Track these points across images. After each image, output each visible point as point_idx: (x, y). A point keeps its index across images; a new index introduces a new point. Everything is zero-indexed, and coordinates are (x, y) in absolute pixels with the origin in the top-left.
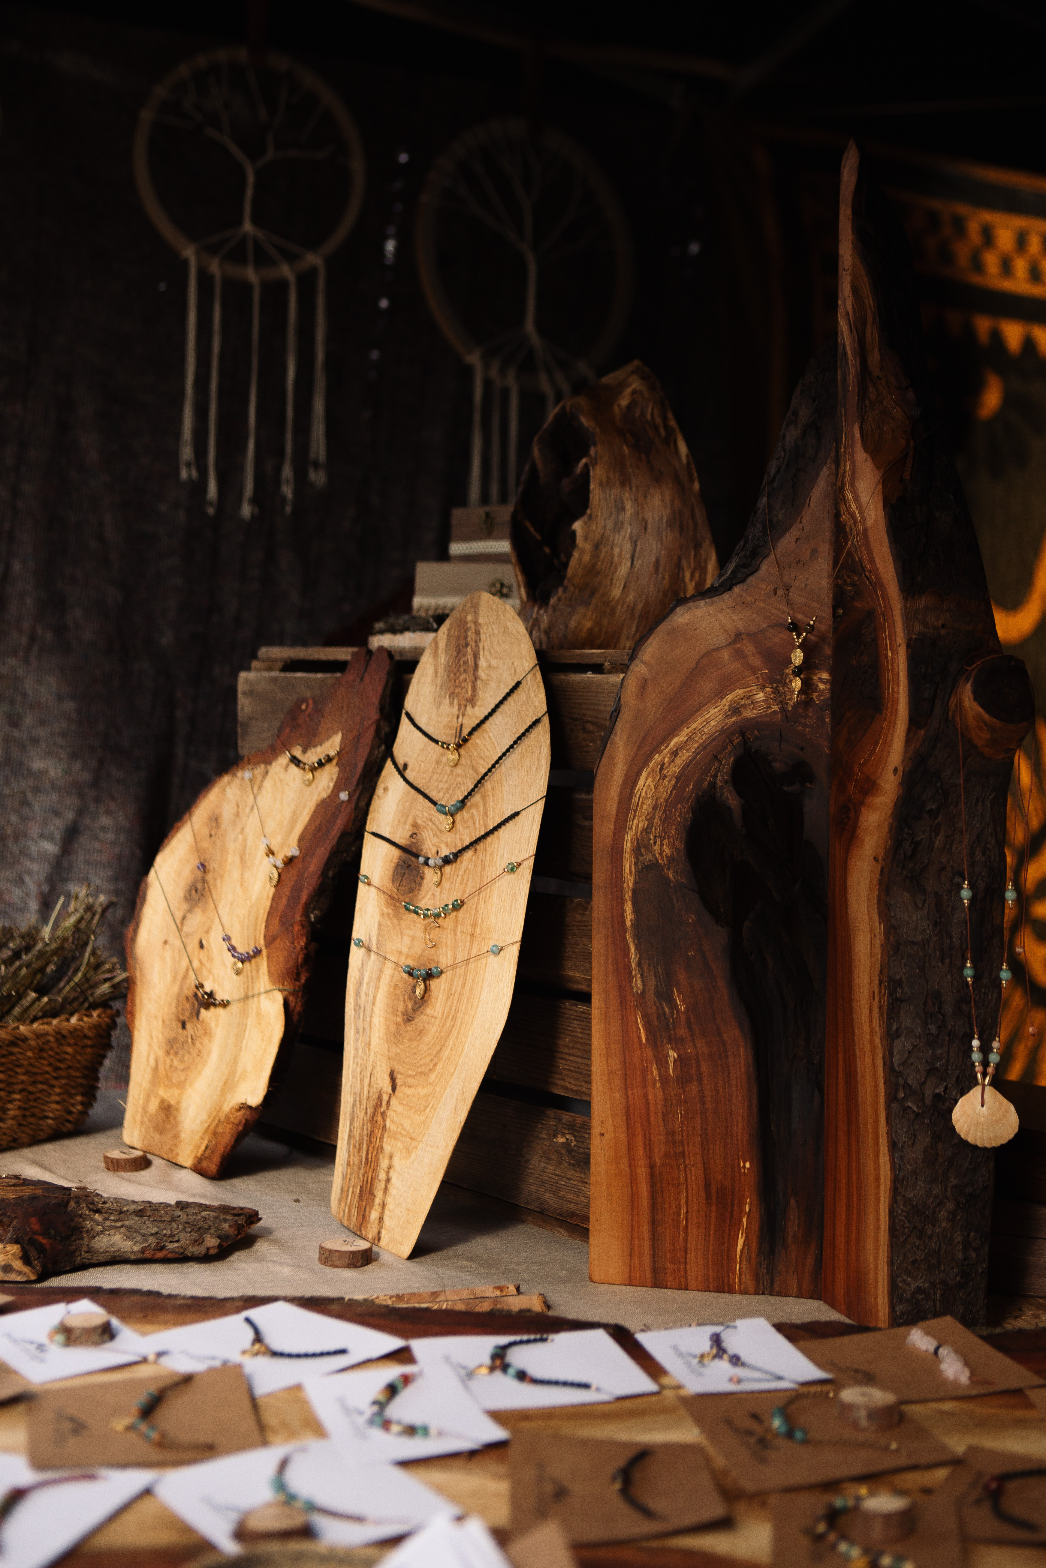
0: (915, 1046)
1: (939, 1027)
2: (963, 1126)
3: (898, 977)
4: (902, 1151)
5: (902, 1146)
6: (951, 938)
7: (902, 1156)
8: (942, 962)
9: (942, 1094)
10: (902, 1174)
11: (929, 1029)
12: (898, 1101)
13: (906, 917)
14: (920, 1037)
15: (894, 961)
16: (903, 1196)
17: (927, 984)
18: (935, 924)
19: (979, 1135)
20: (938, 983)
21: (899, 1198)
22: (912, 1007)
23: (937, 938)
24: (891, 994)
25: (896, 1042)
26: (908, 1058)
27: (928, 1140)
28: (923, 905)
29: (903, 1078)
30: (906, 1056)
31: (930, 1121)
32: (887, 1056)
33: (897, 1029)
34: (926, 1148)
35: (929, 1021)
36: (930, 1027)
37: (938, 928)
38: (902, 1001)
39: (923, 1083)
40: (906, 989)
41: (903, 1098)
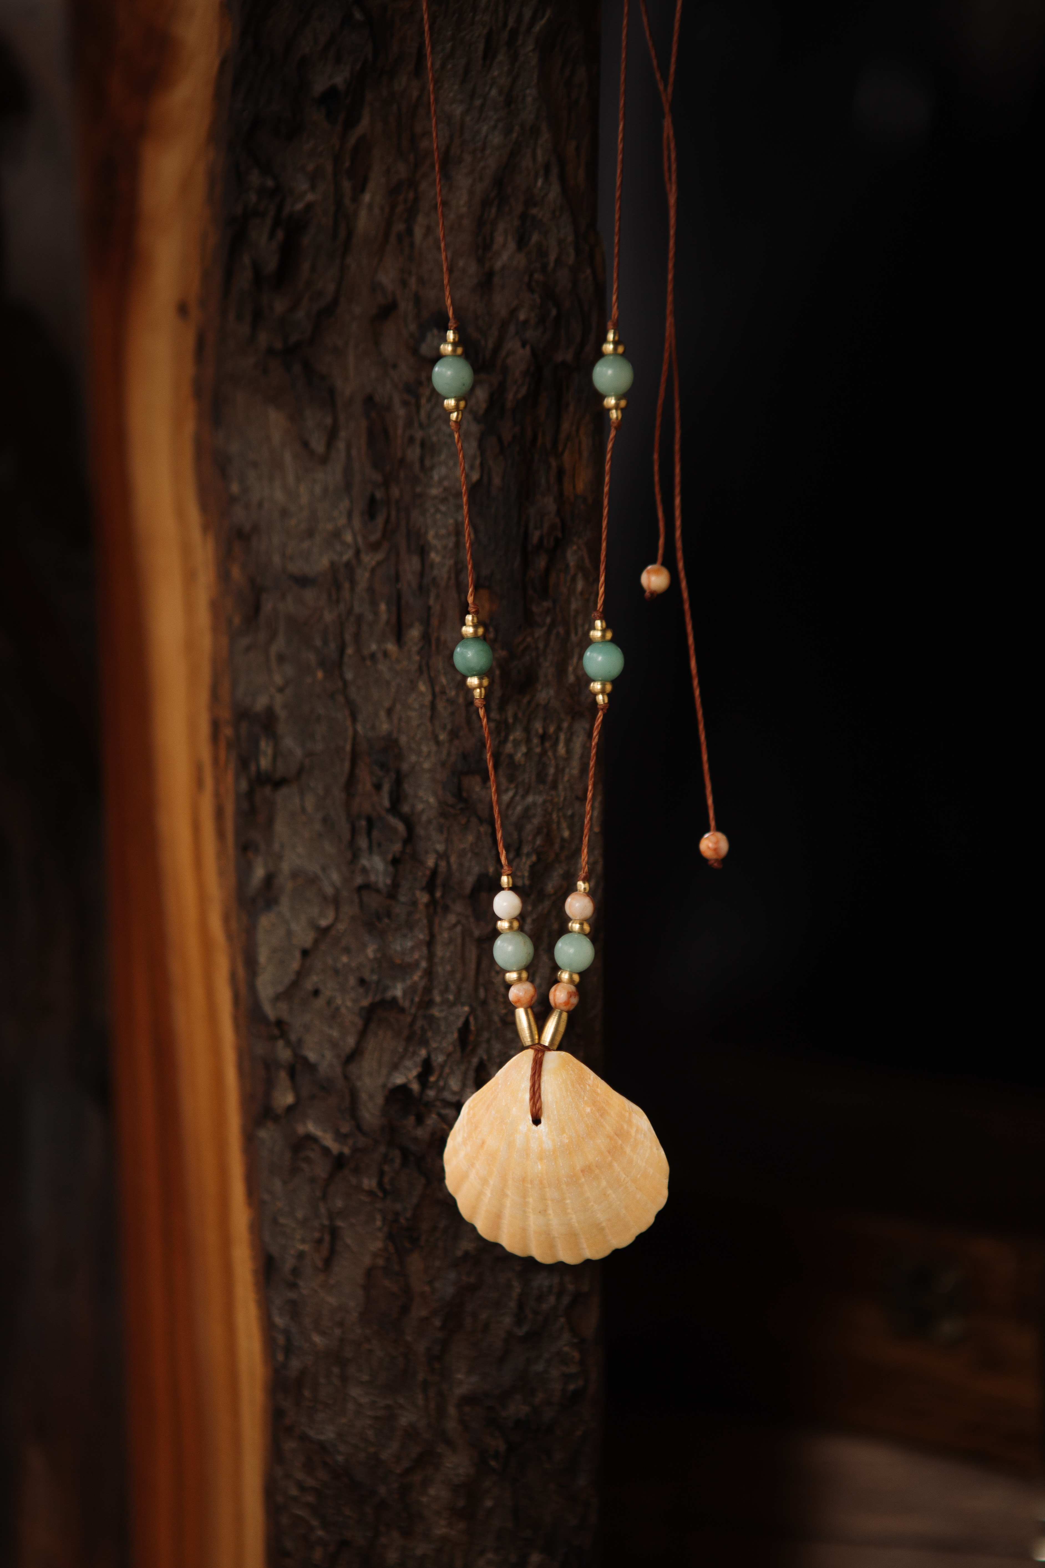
0: (324, 932)
1: (395, 862)
2: (480, 1195)
3: (261, 703)
4: (293, 1286)
5: (295, 1272)
6: (423, 551)
7: (293, 1303)
8: (399, 637)
9: (415, 1087)
10: (295, 1364)
11: (364, 870)
12: (276, 1119)
13: (279, 495)
14: (336, 902)
15: (248, 649)
16: (304, 1438)
17: (354, 718)
18: (372, 509)
19: (534, 1222)
20: (390, 712)
21: (289, 1445)
22: (310, 802)
23: (380, 556)
24: (244, 763)
25: (265, 921)
26: (301, 975)
27: (377, 1245)
28: (330, 445)
29: (288, 1043)
30: (295, 965)
31: (380, 1184)
32: (241, 972)
33: (269, 880)
34: (369, 1273)
35: (363, 843)
36: (365, 862)
37: (380, 520)
38: (279, 784)
39: (353, 1056)
40: (289, 742)
41: (290, 1109)
